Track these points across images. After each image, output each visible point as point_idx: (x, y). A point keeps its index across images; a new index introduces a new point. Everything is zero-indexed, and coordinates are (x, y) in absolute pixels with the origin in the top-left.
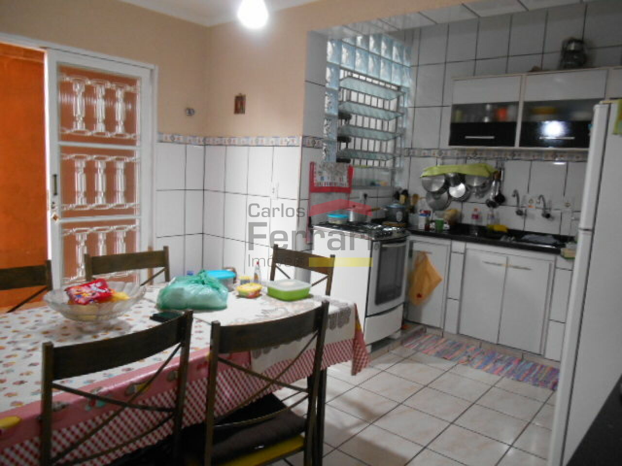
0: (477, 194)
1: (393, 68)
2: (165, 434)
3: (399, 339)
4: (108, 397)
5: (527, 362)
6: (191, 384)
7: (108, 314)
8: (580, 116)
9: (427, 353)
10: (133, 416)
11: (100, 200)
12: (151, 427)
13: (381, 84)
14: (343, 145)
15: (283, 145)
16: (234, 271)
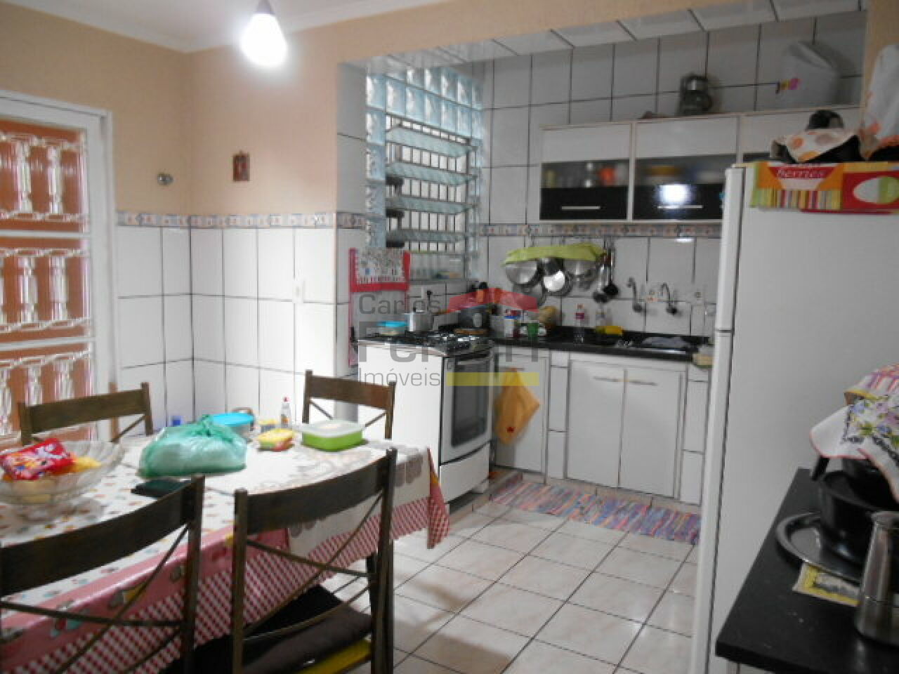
0: (581, 285)
1: (459, 113)
2: (170, 659)
3: (486, 491)
4: (83, 613)
5: (658, 509)
6: (204, 582)
7: (69, 491)
8: (708, 177)
9: (525, 509)
10: (122, 637)
11: (29, 316)
12: (149, 651)
13: (443, 135)
14: (394, 221)
15: (308, 224)
16: (250, 413)
